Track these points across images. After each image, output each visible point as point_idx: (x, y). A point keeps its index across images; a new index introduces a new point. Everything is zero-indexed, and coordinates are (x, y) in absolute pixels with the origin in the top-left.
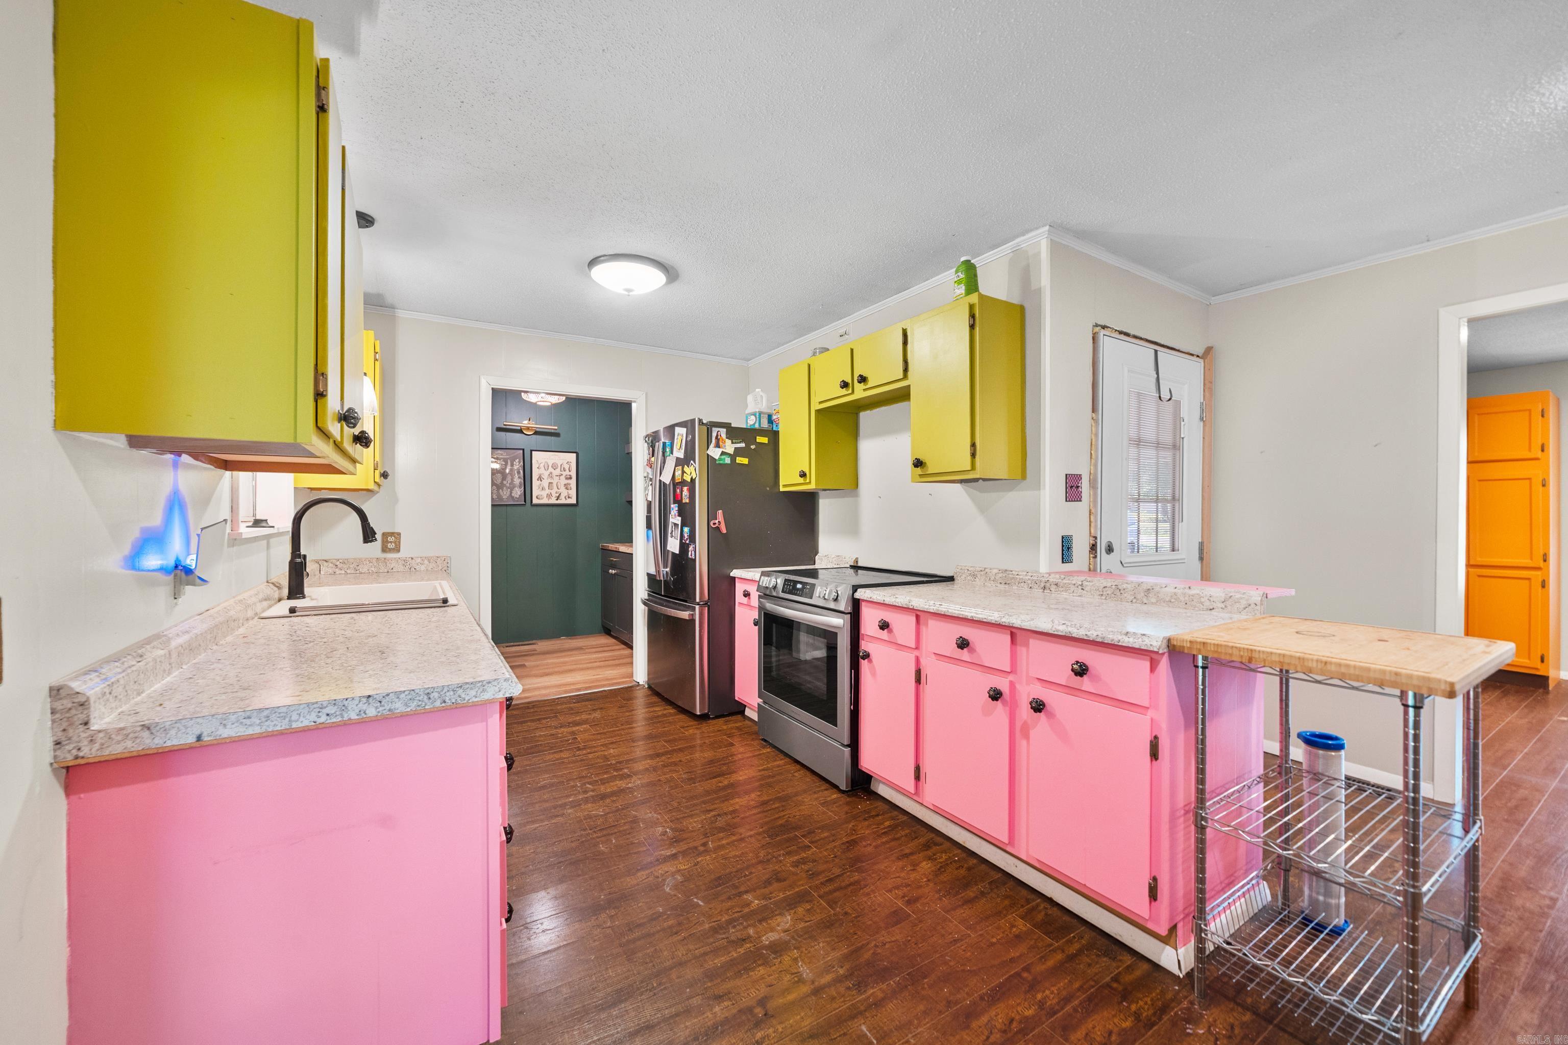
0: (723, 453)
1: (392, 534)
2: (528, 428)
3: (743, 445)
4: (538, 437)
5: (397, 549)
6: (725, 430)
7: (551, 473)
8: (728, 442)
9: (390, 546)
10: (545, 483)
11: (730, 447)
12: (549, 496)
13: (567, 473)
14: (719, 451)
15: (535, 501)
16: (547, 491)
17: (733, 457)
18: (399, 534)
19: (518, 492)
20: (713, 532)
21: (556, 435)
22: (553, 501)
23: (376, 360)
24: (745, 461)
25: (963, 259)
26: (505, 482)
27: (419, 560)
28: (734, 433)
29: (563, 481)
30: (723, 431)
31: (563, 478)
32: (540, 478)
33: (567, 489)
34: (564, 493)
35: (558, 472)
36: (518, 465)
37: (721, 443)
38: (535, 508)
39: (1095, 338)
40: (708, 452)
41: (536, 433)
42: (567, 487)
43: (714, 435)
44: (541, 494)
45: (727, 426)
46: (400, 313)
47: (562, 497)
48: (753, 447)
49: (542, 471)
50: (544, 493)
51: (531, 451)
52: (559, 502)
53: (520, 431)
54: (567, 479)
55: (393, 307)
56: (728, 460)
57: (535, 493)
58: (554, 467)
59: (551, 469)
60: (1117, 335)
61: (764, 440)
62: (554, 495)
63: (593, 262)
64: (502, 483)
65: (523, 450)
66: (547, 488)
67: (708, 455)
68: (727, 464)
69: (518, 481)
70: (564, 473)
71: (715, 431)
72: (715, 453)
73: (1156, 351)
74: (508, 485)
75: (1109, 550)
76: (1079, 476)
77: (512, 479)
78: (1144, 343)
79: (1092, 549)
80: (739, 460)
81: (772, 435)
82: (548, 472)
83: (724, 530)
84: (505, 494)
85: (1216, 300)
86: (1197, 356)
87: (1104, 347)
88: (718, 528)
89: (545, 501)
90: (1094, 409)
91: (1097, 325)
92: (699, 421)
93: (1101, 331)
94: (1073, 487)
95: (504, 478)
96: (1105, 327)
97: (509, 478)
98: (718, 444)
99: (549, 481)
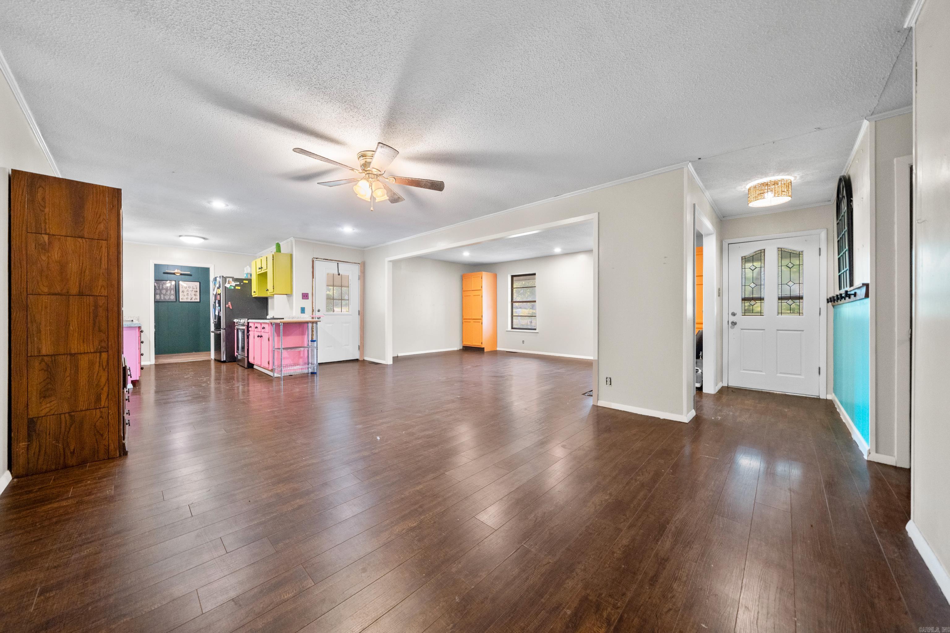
2: (178, 273)
3: (238, 283)
4: (182, 276)
8: (233, 282)
10: (185, 293)
11: (233, 284)
12: (187, 299)
13: (195, 290)
14: (230, 285)
15: (181, 300)
16: (186, 297)
17: (235, 287)
19: (173, 298)
20: (227, 308)
22: (189, 300)
24: (239, 288)
25: (277, 242)
26: (167, 293)
28: (234, 280)
30: (231, 279)
31: (193, 291)
32: (183, 292)
33: (195, 296)
35: (191, 289)
36: (173, 286)
38: (180, 303)
39: (313, 261)
40: (225, 285)
41: (181, 274)
42: (195, 295)
44: (183, 298)
45: (233, 278)
47: (193, 299)
48: (242, 284)
49: (184, 289)
50: (185, 297)
51: (179, 281)
52: (192, 301)
53: (175, 274)
54: (195, 292)
56: (233, 288)
57: (181, 297)
58: (189, 287)
59: (188, 288)
60: (323, 260)
61: (247, 282)
62: (189, 298)
63: (180, 236)
64: (166, 293)
65: (176, 281)
66: (186, 295)
69: (174, 292)
70: (194, 290)
71: (228, 279)
72: (228, 285)
73: (338, 263)
75: (319, 311)
76: (308, 294)
77: (171, 292)
78: (333, 261)
79: (313, 311)
80: (237, 288)
81: (250, 280)
82: (187, 289)
83: (231, 308)
84: (167, 298)
85: (365, 249)
86: (358, 263)
87: (317, 263)
88: (229, 307)
89: (185, 300)
90: (313, 277)
91: (314, 258)
92: (222, 276)
93: (315, 259)
94: (305, 296)
95: (167, 291)
96: (317, 258)
97: (169, 292)
98: (229, 283)
99: (187, 293)
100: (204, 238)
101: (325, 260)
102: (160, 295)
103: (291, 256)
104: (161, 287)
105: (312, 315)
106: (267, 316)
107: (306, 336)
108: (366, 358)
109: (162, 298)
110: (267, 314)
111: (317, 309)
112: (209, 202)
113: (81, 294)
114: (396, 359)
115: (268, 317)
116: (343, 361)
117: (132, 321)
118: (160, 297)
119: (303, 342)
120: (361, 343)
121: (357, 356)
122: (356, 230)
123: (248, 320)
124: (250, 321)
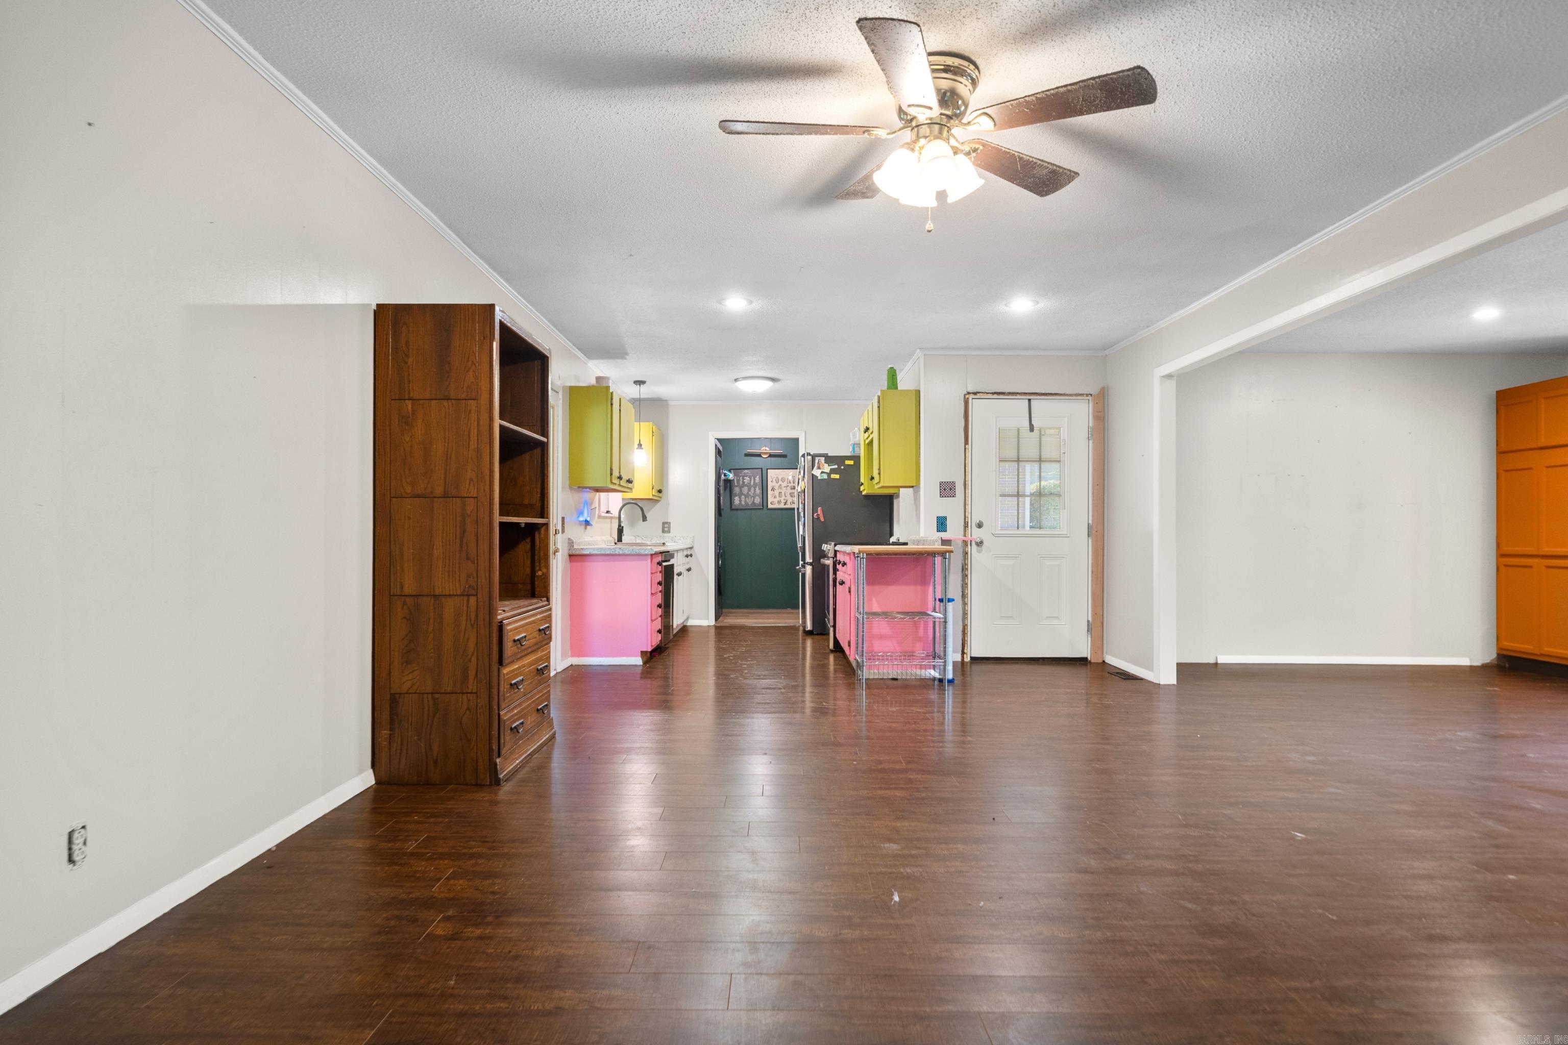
0: (822, 472)
1: (667, 523)
2: (765, 453)
3: (836, 467)
4: (773, 459)
5: (669, 532)
6: (824, 458)
7: (781, 485)
8: (826, 465)
9: (666, 529)
10: (776, 493)
11: (827, 468)
12: (779, 502)
13: (792, 484)
14: (820, 471)
15: (770, 506)
16: (778, 499)
17: (829, 474)
18: (670, 523)
19: (758, 500)
20: (815, 521)
21: (784, 456)
22: (782, 506)
23: (653, 436)
24: (837, 476)
25: (889, 366)
26: (750, 493)
27: (679, 537)
28: (829, 459)
29: (789, 491)
30: (823, 459)
31: (789, 488)
32: (773, 489)
33: (792, 496)
34: (790, 500)
35: (785, 484)
36: (758, 479)
37: (821, 466)
38: (769, 511)
39: (966, 402)
40: (813, 472)
41: (771, 456)
42: (792, 495)
43: (817, 461)
44: (774, 501)
45: (826, 455)
46: (671, 403)
47: (789, 502)
48: (842, 467)
49: (774, 483)
50: (776, 500)
51: (767, 469)
52: (786, 506)
53: (759, 455)
54: (792, 489)
55: (666, 401)
56: (825, 476)
57: (770, 500)
58: (783, 480)
59: (780, 482)
60: (990, 396)
61: (851, 462)
62: (783, 501)
63: (736, 380)
64: (748, 493)
65: (762, 469)
66: (778, 496)
67: (813, 474)
68: (825, 479)
69: (758, 491)
70: (790, 485)
72: (816, 472)
74: (752, 495)
75: (980, 526)
76: (954, 483)
77: (755, 490)
78: (1018, 397)
79: (966, 526)
80: (833, 476)
81: (856, 459)
82: (778, 484)
83: (822, 519)
84: (750, 501)
85: (1106, 352)
86: (1087, 395)
87: (976, 405)
88: (818, 518)
89: (776, 506)
90: (966, 442)
91: (969, 393)
92: (807, 453)
93: (971, 396)
94: (947, 489)
95: (749, 490)
96: (975, 393)
97: (752, 489)
98: (819, 468)
99: (780, 491)
100: (773, 380)
101: (995, 396)
102: (740, 498)
103: (918, 393)
104: (741, 483)
105: (965, 536)
106: (890, 537)
107: (931, 588)
108: (1111, 660)
109: (743, 503)
110: (891, 535)
111: (975, 520)
112: (720, 301)
113: (446, 496)
114: (1183, 669)
115: (892, 540)
116: (1044, 659)
117: (664, 544)
118: (740, 501)
119: (924, 601)
120: (1095, 614)
121: (1082, 649)
122: (1044, 304)
123: (835, 545)
124: (838, 548)
